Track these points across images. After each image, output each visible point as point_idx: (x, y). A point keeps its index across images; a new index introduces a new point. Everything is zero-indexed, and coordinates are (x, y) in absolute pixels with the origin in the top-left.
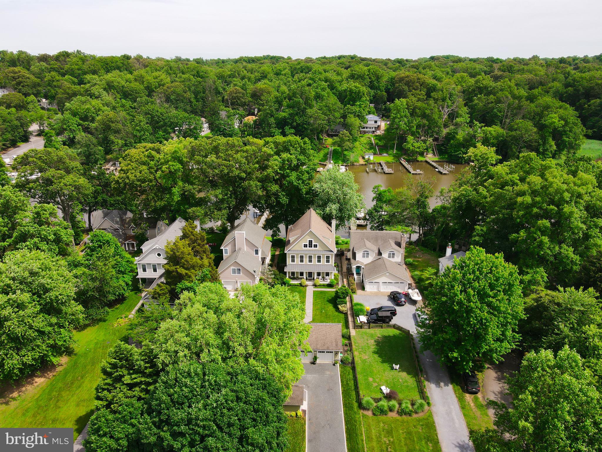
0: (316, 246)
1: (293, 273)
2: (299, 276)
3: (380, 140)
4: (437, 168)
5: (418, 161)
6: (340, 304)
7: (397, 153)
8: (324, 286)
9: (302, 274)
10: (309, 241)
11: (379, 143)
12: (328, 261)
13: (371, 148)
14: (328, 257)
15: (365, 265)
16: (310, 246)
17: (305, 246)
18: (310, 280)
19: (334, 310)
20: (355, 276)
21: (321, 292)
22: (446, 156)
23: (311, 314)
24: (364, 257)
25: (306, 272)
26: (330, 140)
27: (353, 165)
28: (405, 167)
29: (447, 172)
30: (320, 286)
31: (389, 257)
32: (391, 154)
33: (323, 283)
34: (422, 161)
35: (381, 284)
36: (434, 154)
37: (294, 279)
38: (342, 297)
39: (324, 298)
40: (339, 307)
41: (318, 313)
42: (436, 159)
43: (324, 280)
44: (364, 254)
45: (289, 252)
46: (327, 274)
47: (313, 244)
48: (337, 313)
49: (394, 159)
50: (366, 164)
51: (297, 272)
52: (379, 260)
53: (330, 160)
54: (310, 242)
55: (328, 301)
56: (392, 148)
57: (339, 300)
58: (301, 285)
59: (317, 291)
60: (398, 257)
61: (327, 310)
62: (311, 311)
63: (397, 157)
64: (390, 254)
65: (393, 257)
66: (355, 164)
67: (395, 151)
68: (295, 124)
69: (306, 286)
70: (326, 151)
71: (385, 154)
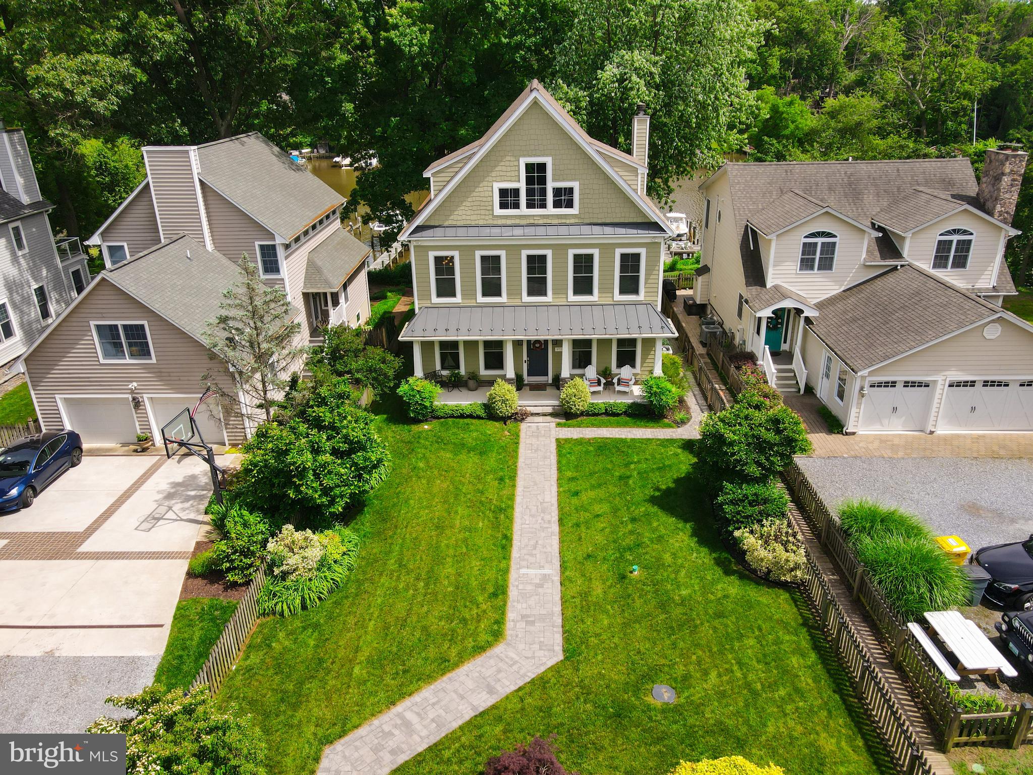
0: (564, 198)
1: (449, 350)
2: (483, 372)
6: (746, 521)
8: (610, 414)
9: (494, 357)
10: (530, 167)
12: (630, 285)
14: (631, 262)
15: (820, 306)
16: (536, 199)
17: (509, 199)
18: (537, 388)
19: (703, 557)
20: (768, 365)
21: (603, 447)
23: (553, 592)
24: (807, 264)
25: (517, 344)
30: (592, 414)
31: (940, 261)
33: (604, 400)
35: (941, 390)
37: (454, 383)
38: (754, 470)
39: (624, 478)
40: (749, 539)
41: (598, 590)
43: (609, 385)
44: (808, 249)
45: (425, 238)
46: (627, 356)
48: (732, 587)
51: (471, 345)
52: (891, 279)
54: (536, 174)
55: (653, 500)
57: (731, 490)
58: (491, 413)
59: (580, 442)
61: (659, 564)
62: (553, 570)
64: (944, 247)
65: (960, 262)
69: (519, 417)
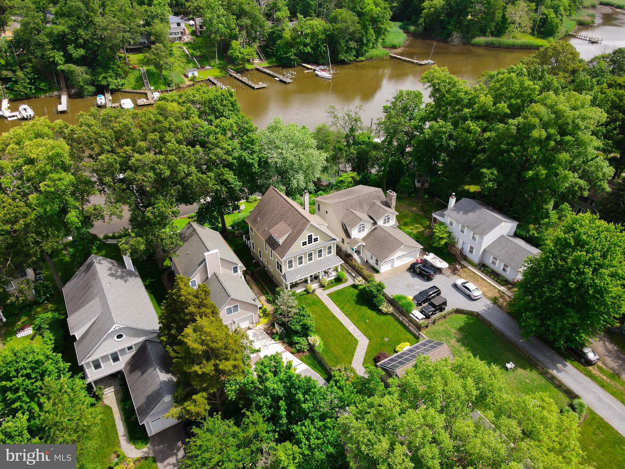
0: (316, 240)
2: (299, 281)
3: (194, 50)
4: (275, 77)
5: (248, 70)
6: (380, 305)
7: (220, 64)
8: (332, 283)
10: (309, 237)
11: (195, 52)
12: (330, 252)
13: (189, 62)
14: (330, 248)
16: (310, 241)
17: (304, 244)
18: (311, 281)
20: (357, 258)
22: (274, 60)
23: (358, 330)
26: (134, 58)
27: (179, 88)
28: (241, 81)
29: (291, 81)
30: (328, 284)
32: (214, 66)
34: (252, 70)
35: (395, 260)
36: (261, 59)
41: (364, 327)
42: (266, 64)
44: (359, 228)
47: (313, 238)
48: (382, 317)
49: (221, 72)
50: (194, 85)
52: (375, 232)
53: (148, 86)
56: (213, 58)
58: (307, 292)
59: (331, 293)
60: (392, 220)
62: (354, 326)
63: (223, 68)
64: (385, 220)
66: (181, 86)
67: (218, 62)
68: (82, 41)
69: (314, 291)
70: (136, 73)
71: (208, 67)
